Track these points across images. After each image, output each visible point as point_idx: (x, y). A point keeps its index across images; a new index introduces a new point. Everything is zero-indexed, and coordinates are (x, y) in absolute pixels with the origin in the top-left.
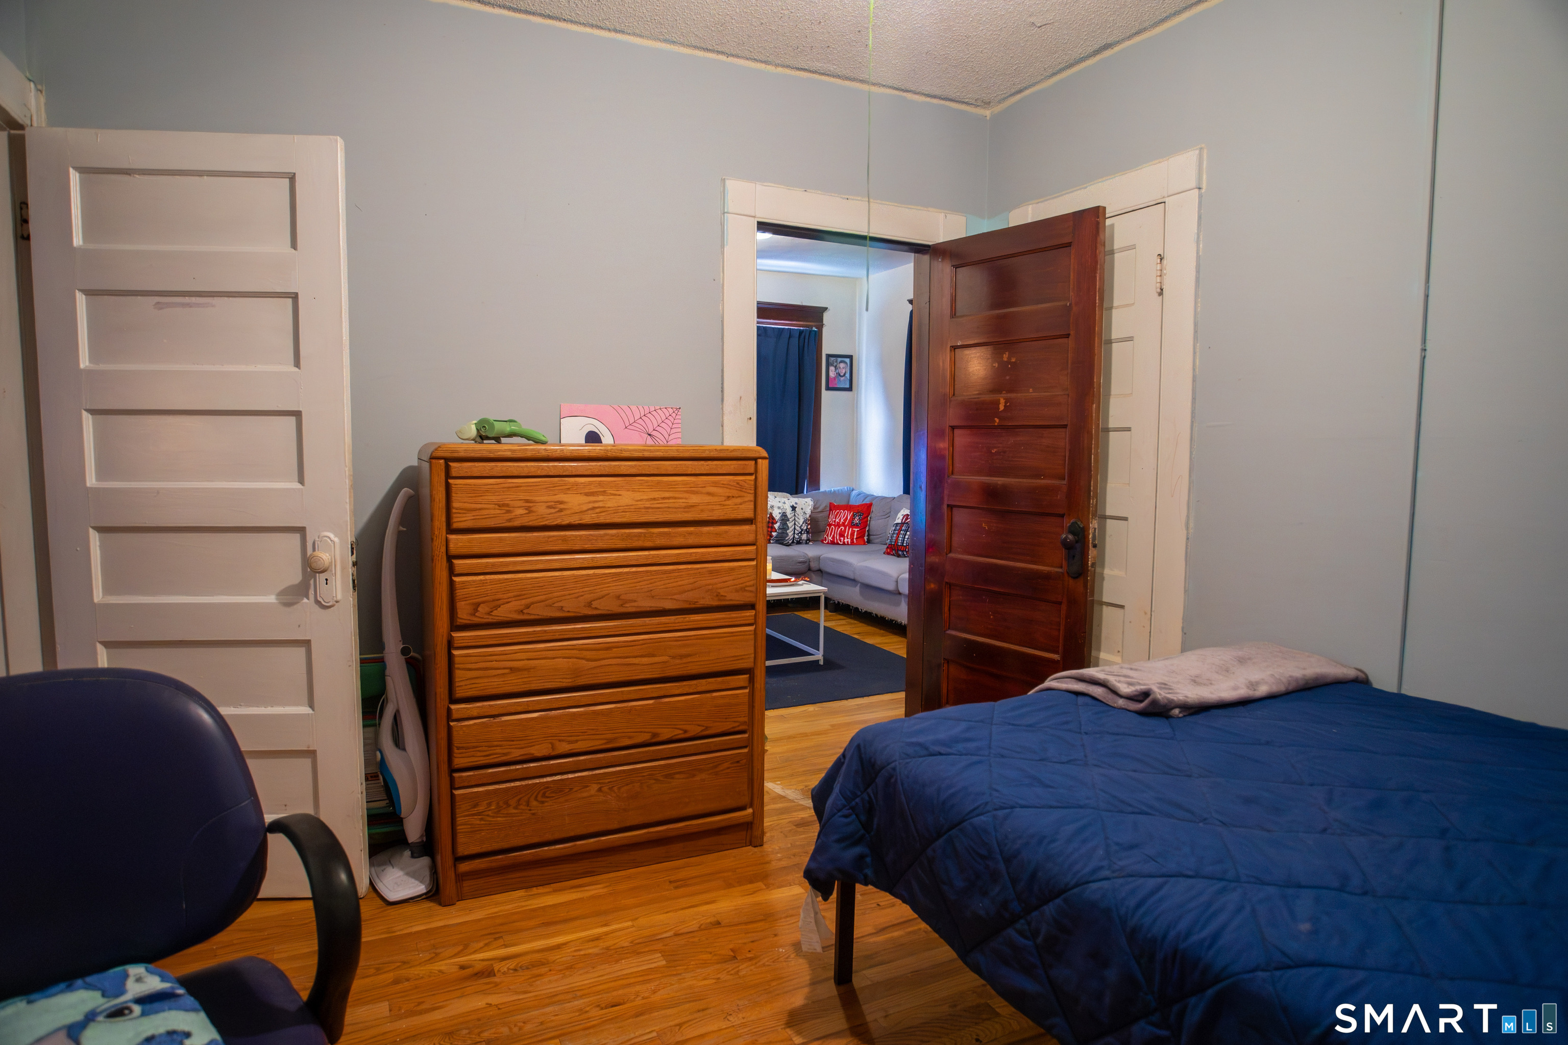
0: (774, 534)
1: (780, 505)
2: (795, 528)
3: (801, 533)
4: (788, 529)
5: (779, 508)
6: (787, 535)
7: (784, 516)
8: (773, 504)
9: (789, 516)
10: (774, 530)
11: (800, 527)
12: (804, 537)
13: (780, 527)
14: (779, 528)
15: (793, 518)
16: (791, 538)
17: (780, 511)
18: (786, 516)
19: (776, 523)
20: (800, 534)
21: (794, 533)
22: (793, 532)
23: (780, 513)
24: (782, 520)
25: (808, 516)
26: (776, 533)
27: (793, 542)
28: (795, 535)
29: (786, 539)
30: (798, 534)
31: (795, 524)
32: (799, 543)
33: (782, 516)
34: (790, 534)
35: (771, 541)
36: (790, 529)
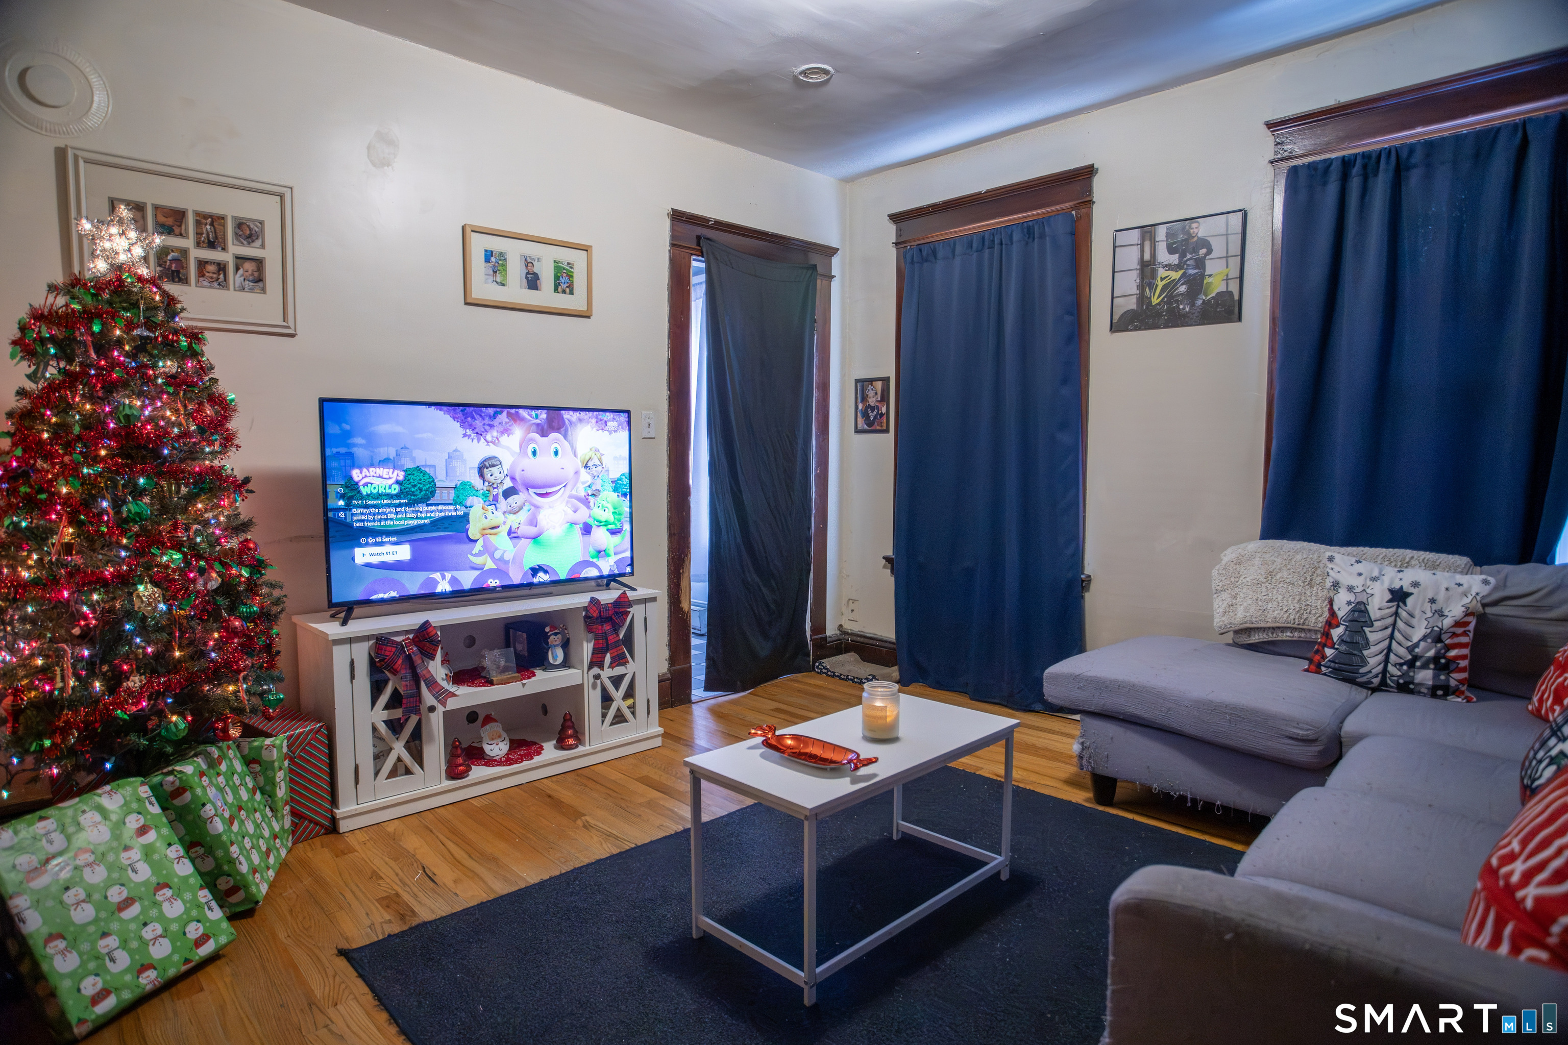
0: (1329, 652)
1: (1358, 582)
2: (1389, 649)
3: (1411, 664)
4: (1367, 645)
5: (1350, 589)
6: (1364, 662)
7: (1360, 612)
8: (1339, 577)
9: (1374, 612)
10: (1329, 641)
11: (1410, 649)
12: (1425, 676)
13: (1344, 638)
14: (1342, 641)
15: (1390, 620)
16: (1375, 671)
17: (1352, 598)
18: (1366, 611)
19: (1338, 626)
20: (1405, 667)
21: (1386, 660)
22: (1381, 657)
23: (1349, 603)
24: (1351, 621)
25: (1447, 622)
26: (1332, 651)
27: (1383, 683)
28: (1391, 668)
29: (1362, 670)
30: (1401, 665)
31: (1392, 637)
32: (1406, 687)
33: (1353, 611)
34: (1372, 661)
35: (1323, 669)
36: (1374, 649)
